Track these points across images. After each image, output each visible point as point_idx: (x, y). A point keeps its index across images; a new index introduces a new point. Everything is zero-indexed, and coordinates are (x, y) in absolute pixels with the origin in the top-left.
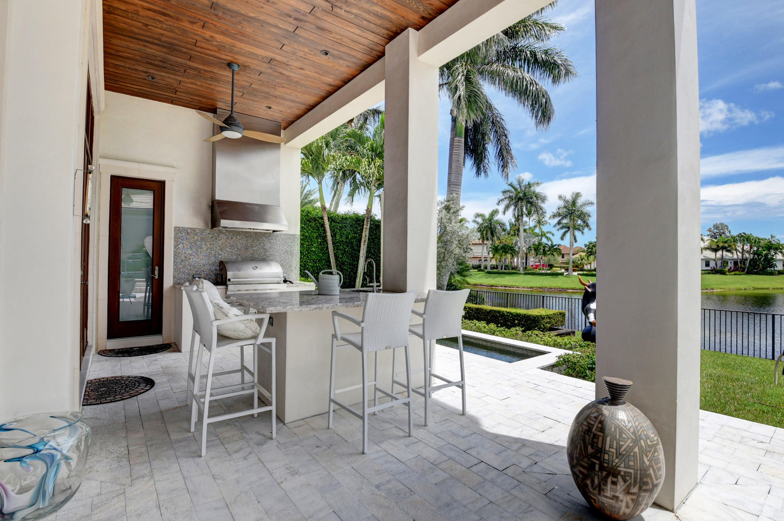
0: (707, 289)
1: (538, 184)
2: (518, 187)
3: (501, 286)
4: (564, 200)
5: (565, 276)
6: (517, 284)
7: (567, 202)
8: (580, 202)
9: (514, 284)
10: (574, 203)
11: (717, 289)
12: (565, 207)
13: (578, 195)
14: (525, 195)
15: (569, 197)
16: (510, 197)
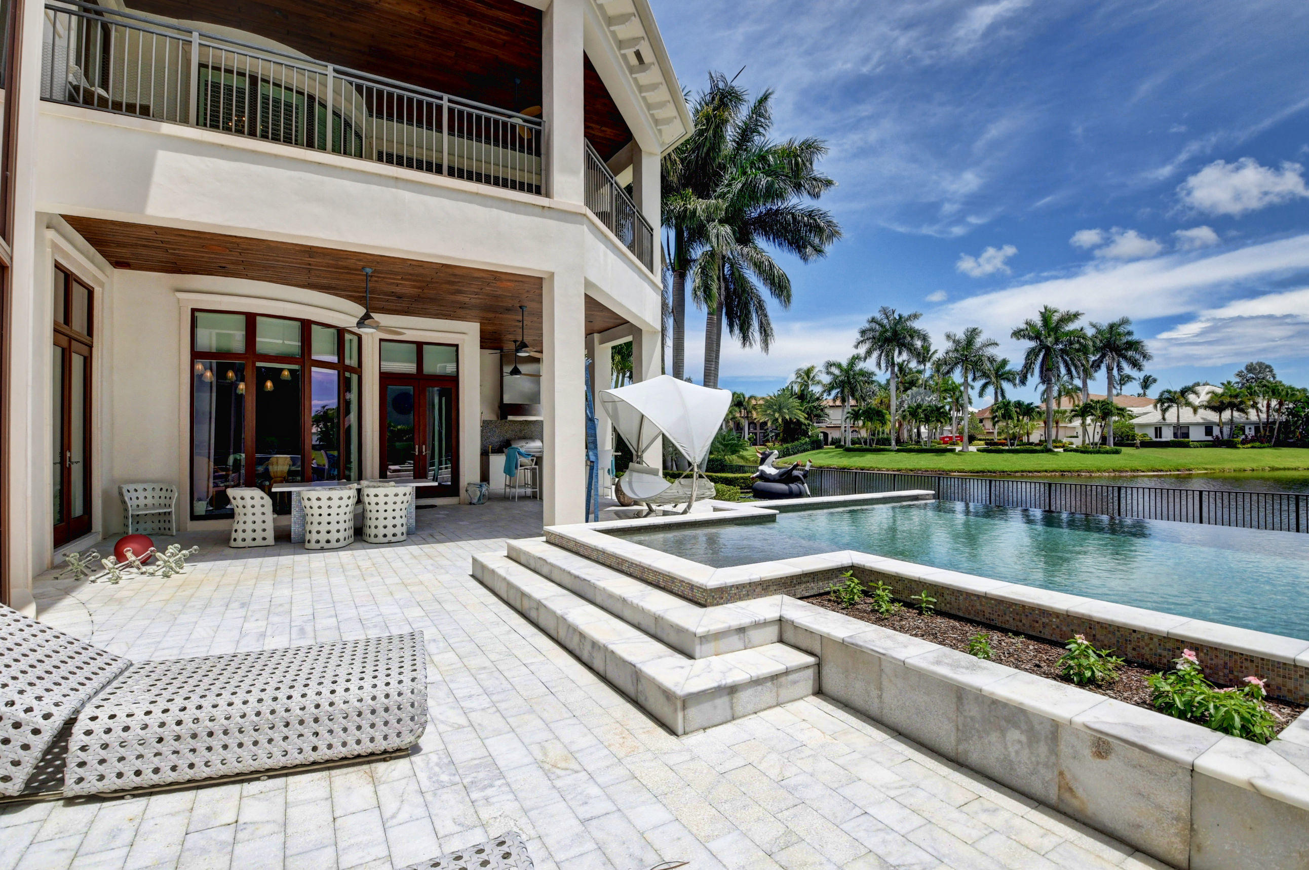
1: (915, 316)
2: (885, 321)
4: (954, 341)
5: (957, 454)
7: (957, 342)
8: (979, 341)
10: (970, 342)
12: (956, 350)
14: (895, 333)
15: (961, 335)
16: (874, 338)
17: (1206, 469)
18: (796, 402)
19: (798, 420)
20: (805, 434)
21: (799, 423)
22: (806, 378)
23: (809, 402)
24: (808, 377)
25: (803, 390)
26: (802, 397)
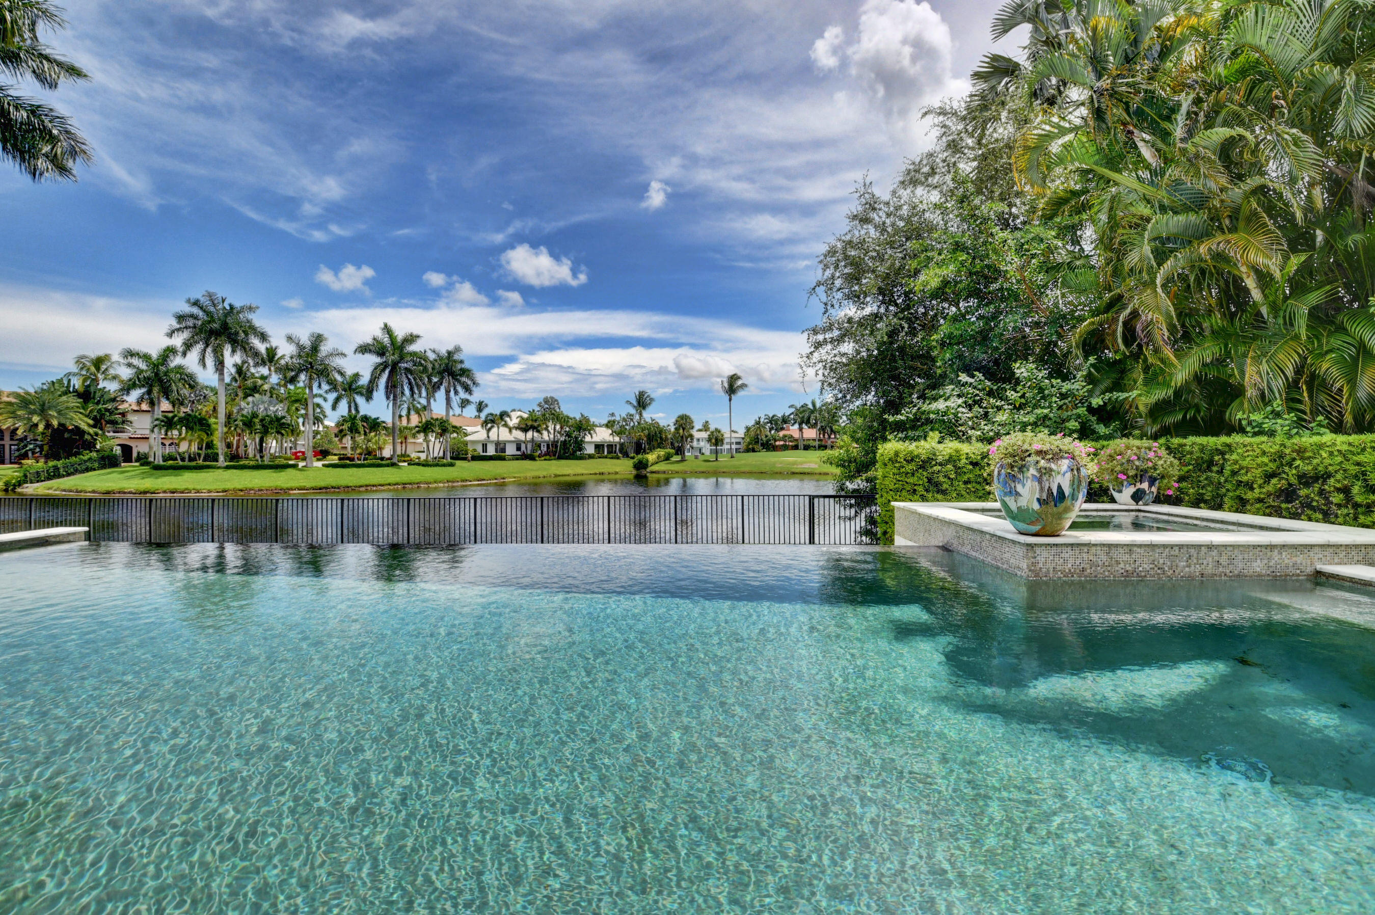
0: (496, 479)
1: (251, 309)
2: (212, 309)
3: (165, 492)
4: (298, 344)
5: (300, 470)
6: (198, 487)
7: (301, 348)
8: (325, 349)
9: (191, 487)
10: (315, 348)
11: (510, 478)
12: (300, 356)
13: (318, 340)
14: (225, 326)
15: (306, 341)
16: (195, 327)
17: (516, 478)
18: (73, 402)
19: (77, 428)
20: (90, 446)
21: (78, 431)
22: (93, 369)
23: (98, 403)
24: (98, 369)
25: (89, 386)
26: (86, 395)
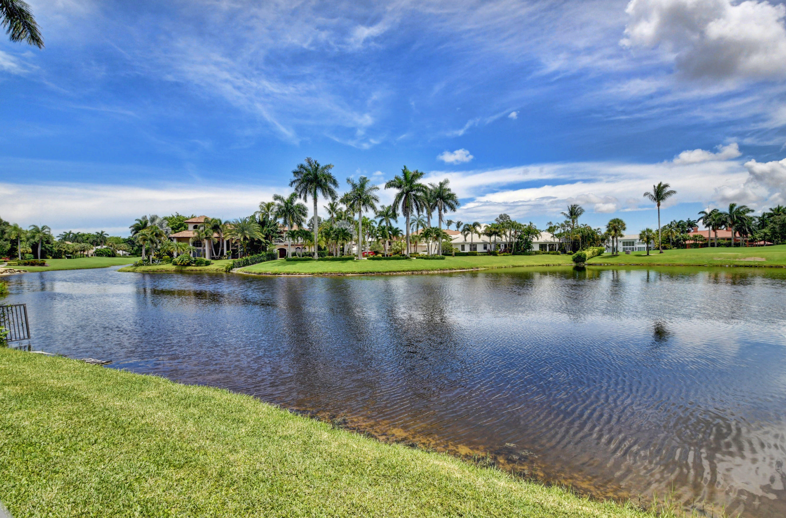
0: (472, 268)
1: (330, 166)
2: (309, 168)
4: (353, 185)
5: (355, 261)
7: (355, 186)
8: (367, 187)
10: (362, 186)
11: (481, 267)
12: (354, 191)
13: (364, 181)
14: (315, 176)
15: (357, 182)
16: (300, 179)
17: (485, 267)
18: (257, 227)
19: (259, 240)
20: (264, 249)
21: (259, 241)
22: (266, 209)
23: (268, 227)
24: (268, 209)
25: (265, 218)
26: (263, 223)
